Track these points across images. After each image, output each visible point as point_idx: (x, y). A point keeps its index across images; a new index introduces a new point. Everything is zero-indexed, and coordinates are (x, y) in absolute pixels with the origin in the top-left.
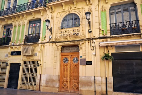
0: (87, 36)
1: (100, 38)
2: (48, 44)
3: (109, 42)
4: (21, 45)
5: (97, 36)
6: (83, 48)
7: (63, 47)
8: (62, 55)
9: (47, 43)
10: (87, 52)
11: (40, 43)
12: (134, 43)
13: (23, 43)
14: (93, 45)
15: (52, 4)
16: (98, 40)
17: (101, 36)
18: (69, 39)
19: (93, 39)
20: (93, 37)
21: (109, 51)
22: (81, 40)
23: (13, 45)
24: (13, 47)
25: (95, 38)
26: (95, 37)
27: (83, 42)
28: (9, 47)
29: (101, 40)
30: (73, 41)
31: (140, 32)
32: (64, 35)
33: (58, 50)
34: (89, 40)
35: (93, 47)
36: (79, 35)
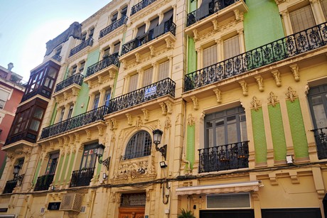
0: (160, 174)
1: (180, 179)
2: (101, 188)
3: (195, 187)
4: (64, 190)
5: (175, 175)
6: (152, 198)
7: (125, 196)
8: (120, 213)
9: (100, 186)
10: (157, 207)
11: (91, 188)
12: (232, 190)
13: (67, 187)
14: (167, 193)
15: (111, 115)
16: (177, 183)
17: (183, 174)
18: (130, 181)
19: (168, 180)
20: (169, 177)
21: (195, 207)
22: (148, 182)
23: (53, 191)
24: (54, 194)
25: (172, 179)
26: (172, 177)
27: (151, 187)
28: (48, 194)
29: (182, 183)
30: (136, 184)
31: (248, 167)
32: (125, 172)
33: (114, 202)
34: (161, 183)
35: (168, 196)
36: (146, 173)
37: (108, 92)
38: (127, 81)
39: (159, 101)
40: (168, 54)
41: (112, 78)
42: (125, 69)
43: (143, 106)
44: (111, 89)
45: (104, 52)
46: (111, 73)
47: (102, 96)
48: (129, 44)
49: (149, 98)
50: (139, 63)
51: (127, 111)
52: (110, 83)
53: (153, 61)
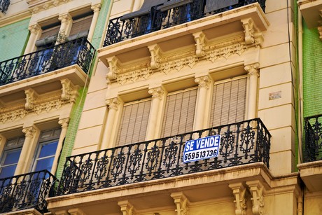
37: (46, 137)
38: (115, 114)
39: (229, 176)
40: (245, 57)
41: (66, 101)
42: (113, 81)
43: (180, 184)
44: (60, 128)
45: (39, 32)
46: (66, 86)
47: (29, 145)
48: (130, 19)
49: (197, 167)
50: (155, 70)
51: (125, 193)
52: (61, 112)
53: (200, 70)
